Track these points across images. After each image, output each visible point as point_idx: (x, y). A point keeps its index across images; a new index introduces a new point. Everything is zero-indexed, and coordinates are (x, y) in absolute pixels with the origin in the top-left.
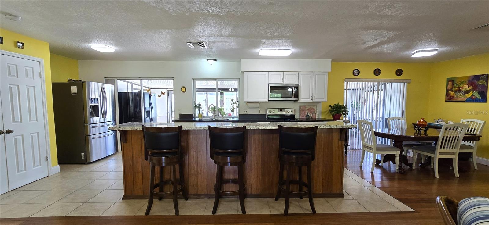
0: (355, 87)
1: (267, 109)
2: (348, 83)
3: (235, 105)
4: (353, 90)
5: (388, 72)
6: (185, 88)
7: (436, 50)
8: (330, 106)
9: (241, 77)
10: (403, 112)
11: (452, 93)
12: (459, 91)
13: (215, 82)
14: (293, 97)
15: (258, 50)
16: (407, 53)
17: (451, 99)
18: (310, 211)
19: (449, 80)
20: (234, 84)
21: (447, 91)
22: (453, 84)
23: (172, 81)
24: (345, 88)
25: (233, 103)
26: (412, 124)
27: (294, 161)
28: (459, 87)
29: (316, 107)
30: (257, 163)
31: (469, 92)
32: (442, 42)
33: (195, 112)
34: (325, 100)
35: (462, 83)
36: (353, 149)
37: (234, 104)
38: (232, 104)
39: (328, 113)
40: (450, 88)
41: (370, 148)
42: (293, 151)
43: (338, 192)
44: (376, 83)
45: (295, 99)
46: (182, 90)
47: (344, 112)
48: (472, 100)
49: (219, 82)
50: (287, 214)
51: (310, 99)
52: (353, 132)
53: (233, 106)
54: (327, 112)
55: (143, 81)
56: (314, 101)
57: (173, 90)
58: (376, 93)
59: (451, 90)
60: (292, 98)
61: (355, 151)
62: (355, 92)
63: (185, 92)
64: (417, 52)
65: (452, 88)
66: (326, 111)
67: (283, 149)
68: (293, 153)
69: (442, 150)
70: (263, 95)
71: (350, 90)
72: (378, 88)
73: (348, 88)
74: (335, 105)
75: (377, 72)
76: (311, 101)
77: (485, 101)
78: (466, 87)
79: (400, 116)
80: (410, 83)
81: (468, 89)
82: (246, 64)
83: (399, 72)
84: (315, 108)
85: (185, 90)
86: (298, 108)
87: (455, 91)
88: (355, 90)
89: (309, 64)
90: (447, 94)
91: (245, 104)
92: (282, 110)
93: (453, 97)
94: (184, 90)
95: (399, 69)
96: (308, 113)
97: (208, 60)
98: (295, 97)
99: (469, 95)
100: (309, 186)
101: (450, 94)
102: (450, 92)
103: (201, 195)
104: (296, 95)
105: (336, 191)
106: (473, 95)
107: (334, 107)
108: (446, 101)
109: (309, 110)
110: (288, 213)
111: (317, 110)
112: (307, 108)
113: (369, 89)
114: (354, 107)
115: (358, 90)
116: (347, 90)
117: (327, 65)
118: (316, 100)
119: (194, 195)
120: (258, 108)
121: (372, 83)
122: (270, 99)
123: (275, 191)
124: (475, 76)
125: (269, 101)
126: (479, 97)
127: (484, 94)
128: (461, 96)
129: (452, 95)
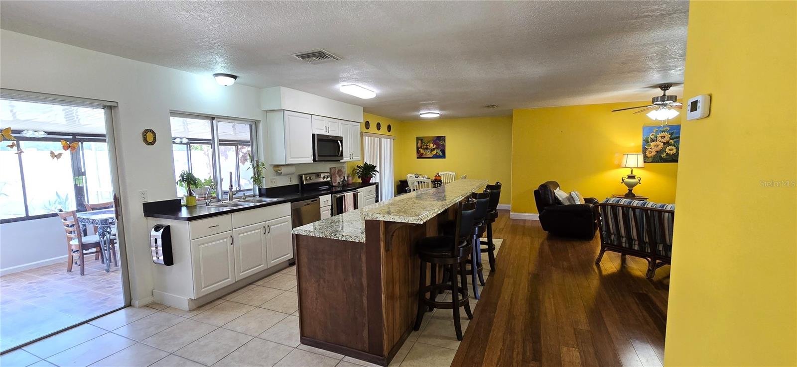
6: (154, 134)
7: (439, 114)
9: (263, 118)
11: (422, 151)
12: (427, 149)
16: (421, 112)
17: (421, 155)
19: (418, 139)
21: (418, 148)
22: (422, 143)
26: (400, 181)
28: (427, 146)
31: (434, 150)
32: (441, 109)
35: (429, 142)
40: (420, 146)
44: (378, 139)
46: (145, 139)
48: (436, 156)
59: (421, 148)
63: (153, 143)
65: (421, 146)
75: (378, 126)
77: (445, 158)
78: (432, 146)
80: (394, 140)
83: (389, 128)
85: (155, 138)
87: (424, 149)
90: (418, 152)
93: (423, 154)
94: (150, 139)
95: (389, 125)
98: (340, 156)
99: (434, 153)
101: (420, 151)
104: (342, 153)
106: (437, 153)
108: (418, 158)
124: (437, 137)
126: (441, 154)
127: (443, 152)
128: (428, 153)
129: (422, 152)
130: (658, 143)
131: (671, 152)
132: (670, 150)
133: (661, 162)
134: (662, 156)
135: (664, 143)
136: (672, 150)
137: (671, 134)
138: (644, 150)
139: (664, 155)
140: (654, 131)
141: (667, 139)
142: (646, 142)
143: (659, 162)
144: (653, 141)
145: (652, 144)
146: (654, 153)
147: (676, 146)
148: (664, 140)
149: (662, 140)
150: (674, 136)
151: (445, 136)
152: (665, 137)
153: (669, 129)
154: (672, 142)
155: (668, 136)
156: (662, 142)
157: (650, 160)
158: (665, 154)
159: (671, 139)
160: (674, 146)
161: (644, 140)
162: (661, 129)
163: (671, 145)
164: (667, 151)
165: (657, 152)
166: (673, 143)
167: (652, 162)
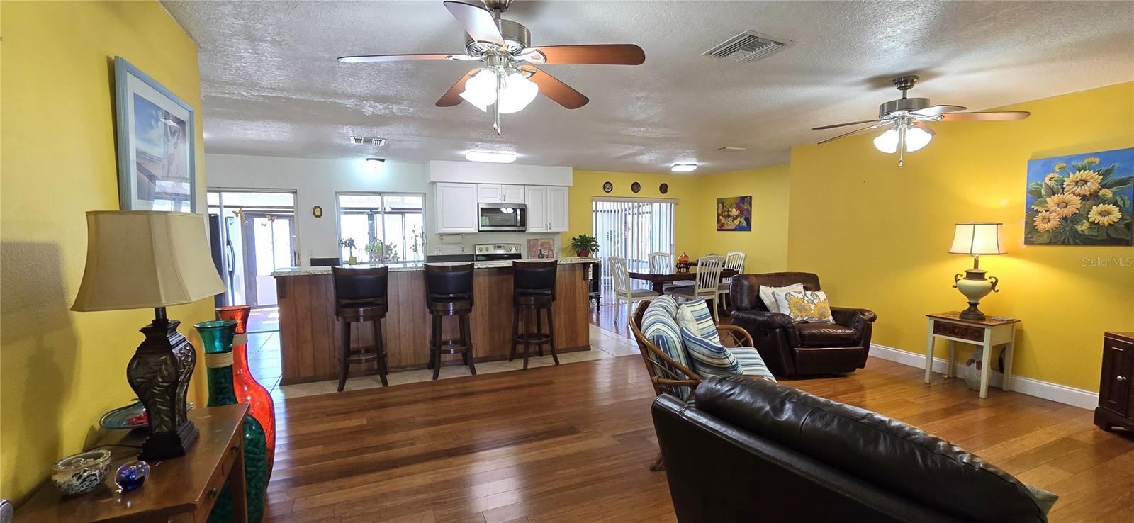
0: (608, 208)
1: (475, 246)
2: (598, 203)
3: (419, 241)
4: (605, 211)
5: (650, 188)
6: (320, 209)
7: (695, 165)
8: (574, 239)
9: (429, 191)
10: (671, 245)
11: (723, 219)
12: (729, 216)
13: (378, 198)
14: (518, 225)
15: (463, 153)
16: (667, 165)
18: (554, 363)
20: (416, 202)
22: (723, 208)
23: (292, 195)
24: (594, 209)
25: (416, 236)
27: (532, 303)
28: (728, 211)
29: (554, 241)
30: (483, 315)
31: (735, 218)
33: (340, 252)
34: (566, 229)
35: (731, 206)
36: (609, 304)
37: (417, 238)
38: (414, 239)
39: (571, 249)
41: (625, 295)
42: (530, 291)
43: (584, 344)
44: (636, 204)
45: (522, 228)
46: (314, 213)
47: (594, 248)
48: (740, 228)
49: (385, 198)
50: (527, 369)
51: (544, 228)
52: (608, 280)
53: (415, 242)
54: (569, 249)
55: (223, 194)
56: (549, 231)
57: (293, 210)
58: (636, 217)
59: (722, 215)
60: (515, 226)
61: (612, 307)
62: (611, 216)
63: (320, 216)
64: (676, 165)
66: (568, 247)
67: (519, 290)
68: (531, 294)
69: (701, 290)
70: (468, 222)
71: (601, 211)
72: (639, 210)
73: (598, 209)
74: (581, 236)
75: (636, 187)
76: (546, 231)
77: (750, 230)
78: (734, 212)
79: (668, 252)
80: (677, 204)
81: (736, 214)
82: (440, 170)
83: (664, 188)
84: (551, 242)
85: (321, 212)
86: (526, 243)
88: (608, 211)
89: (541, 174)
90: (719, 221)
91: (438, 237)
92: (500, 247)
93: (724, 223)
94: (318, 213)
95: (663, 184)
96: (541, 251)
97: (367, 159)
98: (521, 225)
99: (737, 222)
100: (550, 338)
102: (720, 217)
103: (405, 367)
104: (523, 223)
105: (581, 343)
106: (740, 222)
107: (579, 241)
108: (718, 230)
109: (542, 245)
110: (528, 367)
111: (554, 244)
112: (539, 243)
113: (627, 213)
114: (611, 240)
115: (615, 211)
116: (597, 211)
117: (566, 176)
118: (553, 230)
119: (397, 367)
120: (460, 243)
121: (630, 204)
122: (481, 229)
123: (508, 352)
124: (741, 198)
125: (479, 231)
126: (745, 224)
127: (748, 220)
128: (730, 224)
129: (722, 221)
130: (1067, 196)
131: (1105, 220)
132: (1101, 214)
133: (1076, 244)
134: (1079, 228)
135: (1084, 198)
136: (1108, 213)
137: (1106, 174)
138: (1031, 215)
139: (1083, 227)
140: (1057, 168)
141: (1092, 186)
142: (1035, 196)
143: (1068, 244)
144: (1053, 192)
145: (1052, 201)
146: (1054, 222)
147: (1121, 203)
148: (1084, 190)
149: (1079, 190)
150: (1114, 177)
151: (751, 197)
152: (1085, 182)
153: (1097, 160)
154: (1107, 193)
155: (1094, 180)
156: (1079, 195)
157: (1045, 238)
158: (1086, 224)
159: (1104, 186)
160: (1115, 204)
161: (1029, 192)
162: (1073, 163)
163: (1104, 201)
164: (1093, 215)
165: (1065, 218)
166: (1111, 195)
167: (1049, 243)
